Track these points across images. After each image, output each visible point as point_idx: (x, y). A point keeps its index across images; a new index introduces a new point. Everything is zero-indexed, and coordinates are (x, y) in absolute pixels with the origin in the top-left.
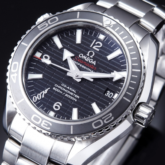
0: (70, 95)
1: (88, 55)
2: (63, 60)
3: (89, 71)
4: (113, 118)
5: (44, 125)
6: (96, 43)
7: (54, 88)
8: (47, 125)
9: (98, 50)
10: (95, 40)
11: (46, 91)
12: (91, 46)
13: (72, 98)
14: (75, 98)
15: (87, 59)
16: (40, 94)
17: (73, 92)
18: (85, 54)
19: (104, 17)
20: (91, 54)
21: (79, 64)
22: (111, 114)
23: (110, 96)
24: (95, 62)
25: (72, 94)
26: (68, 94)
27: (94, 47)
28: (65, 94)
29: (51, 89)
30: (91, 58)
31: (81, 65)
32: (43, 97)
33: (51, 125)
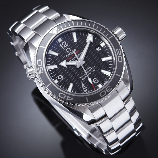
0: (91, 71)
1: (68, 52)
2: (66, 67)
3: (81, 54)
4: (119, 49)
5: (108, 91)
6: (63, 44)
7: (83, 79)
8: (109, 89)
9: (68, 45)
10: (60, 45)
11: (82, 84)
12: (63, 48)
13: (93, 71)
14: (94, 69)
15: (71, 53)
16: (84, 88)
17: (89, 69)
18: (67, 54)
19: (49, 33)
20: (68, 50)
21: (72, 59)
22: (117, 49)
23: (100, 49)
24: (75, 49)
25: (91, 70)
26: (90, 72)
27: (65, 47)
28: (89, 74)
29: (83, 81)
30: (71, 51)
31: (74, 59)
32: (86, 87)
33: (110, 86)
